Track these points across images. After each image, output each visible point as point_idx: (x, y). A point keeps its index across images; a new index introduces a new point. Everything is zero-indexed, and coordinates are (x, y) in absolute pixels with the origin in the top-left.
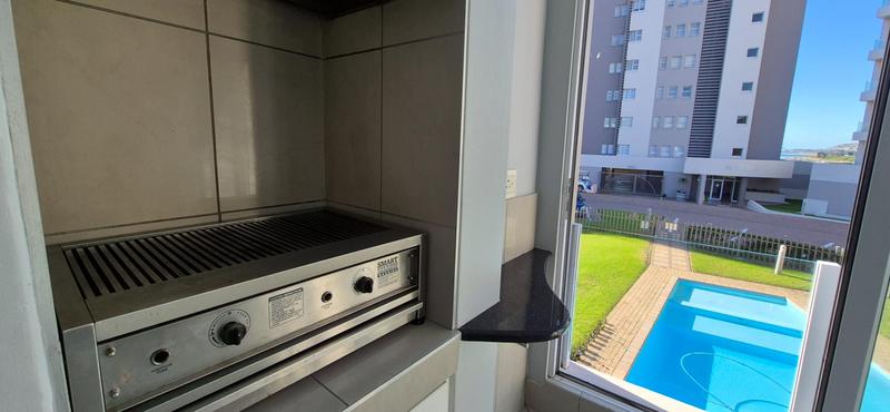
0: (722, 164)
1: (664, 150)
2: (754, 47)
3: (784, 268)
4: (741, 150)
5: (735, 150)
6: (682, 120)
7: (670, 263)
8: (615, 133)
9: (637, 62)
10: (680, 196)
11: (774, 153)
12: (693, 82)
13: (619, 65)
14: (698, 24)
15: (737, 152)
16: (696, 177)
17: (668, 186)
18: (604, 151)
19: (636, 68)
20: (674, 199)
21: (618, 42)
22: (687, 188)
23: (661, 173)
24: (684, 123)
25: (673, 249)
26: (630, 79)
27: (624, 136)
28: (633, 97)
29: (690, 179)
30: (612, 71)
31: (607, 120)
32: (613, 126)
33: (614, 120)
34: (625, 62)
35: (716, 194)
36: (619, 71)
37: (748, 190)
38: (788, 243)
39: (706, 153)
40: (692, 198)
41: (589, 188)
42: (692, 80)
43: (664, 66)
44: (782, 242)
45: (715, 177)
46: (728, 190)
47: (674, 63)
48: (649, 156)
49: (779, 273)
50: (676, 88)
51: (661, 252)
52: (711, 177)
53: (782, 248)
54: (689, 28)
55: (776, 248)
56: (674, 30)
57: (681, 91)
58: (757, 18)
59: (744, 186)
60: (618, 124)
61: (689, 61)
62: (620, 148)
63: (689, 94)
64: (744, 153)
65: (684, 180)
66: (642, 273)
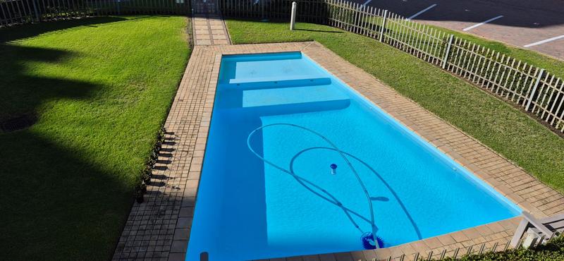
7: (211, 39)
51: (200, 28)
53: (294, 5)
66: (188, 59)
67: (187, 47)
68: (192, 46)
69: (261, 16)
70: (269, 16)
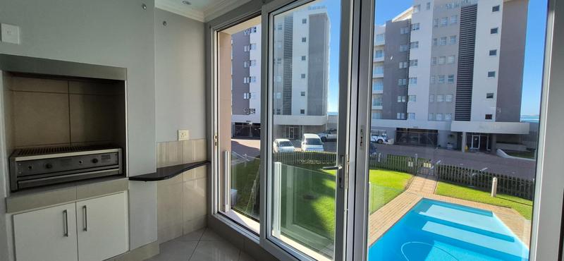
0: (477, 125)
1: (439, 117)
2: (494, 49)
3: (497, 193)
4: (491, 115)
5: (486, 115)
6: (450, 96)
7: (422, 188)
8: (405, 105)
9: (416, 61)
10: (450, 146)
11: (515, 117)
12: (455, 72)
13: (405, 63)
14: (455, 36)
15: (488, 117)
16: (460, 134)
17: (442, 140)
18: (398, 117)
19: (416, 65)
20: (446, 148)
21: (404, 49)
22: (454, 141)
23: (437, 131)
24: (450, 98)
25: (427, 180)
26: (412, 72)
27: (411, 108)
28: (416, 82)
29: (456, 136)
30: (401, 67)
31: (399, 97)
32: (404, 101)
33: (404, 97)
34: (409, 62)
35: (476, 145)
36: (405, 67)
37: (497, 142)
38: (498, 176)
39: (468, 119)
40: (459, 148)
41: (387, 141)
42: (454, 71)
43: (435, 62)
44: (494, 175)
45: (474, 134)
46: (484, 142)
47: (441, 61)
48: (429, 120)
49: (494, 196)
50: (444, 76)
51: (418, 181)
52: (471, 133)
53: (495, 180)
54: (449, 40)
55: (491, 179)
56: (440, 41)
57: (447, 78)
58: (494, 31)
59: (494, 140)
60: (407, 100)
61: (450, 59)
62: (409, 115)
63: (452, 80)
64: (494, 117)
65: (451, 136)
66: (399, 194)
67: (403, 188)
68: (406, 189)
69: (469, 183)
70: (476, 185)
